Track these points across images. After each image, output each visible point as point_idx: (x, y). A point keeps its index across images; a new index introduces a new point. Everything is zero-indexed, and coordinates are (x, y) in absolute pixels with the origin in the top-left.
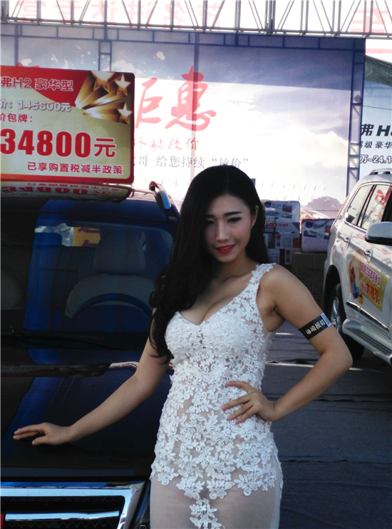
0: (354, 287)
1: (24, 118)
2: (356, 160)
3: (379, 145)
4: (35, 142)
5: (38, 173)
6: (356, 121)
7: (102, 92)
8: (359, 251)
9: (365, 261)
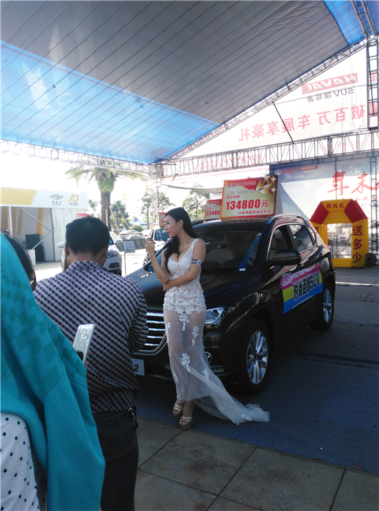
1: (238, 197)
5: (242, 215)
7: (266, 183)
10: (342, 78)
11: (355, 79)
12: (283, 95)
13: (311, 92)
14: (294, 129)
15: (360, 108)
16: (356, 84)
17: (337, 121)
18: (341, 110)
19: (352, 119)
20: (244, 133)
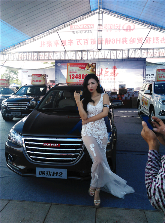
0: (142, 103)
1: (76, 72)
2: (145, 80)
3: (149, 78)
4: (78, 76)
5: (79, 82)
6: (144, 73)
7: (90, 67)
8: (143, 96)
9: (144, 98)
10: (87, 25)
11: (92, 27)
12: (61, 28)
13: (74, 29)
14: (66, 45)
15: (94, 40)
16: (93, 29)
17: (85, 44)
18: (87, 39)
19: (91, 44)
20: (43, 44)
